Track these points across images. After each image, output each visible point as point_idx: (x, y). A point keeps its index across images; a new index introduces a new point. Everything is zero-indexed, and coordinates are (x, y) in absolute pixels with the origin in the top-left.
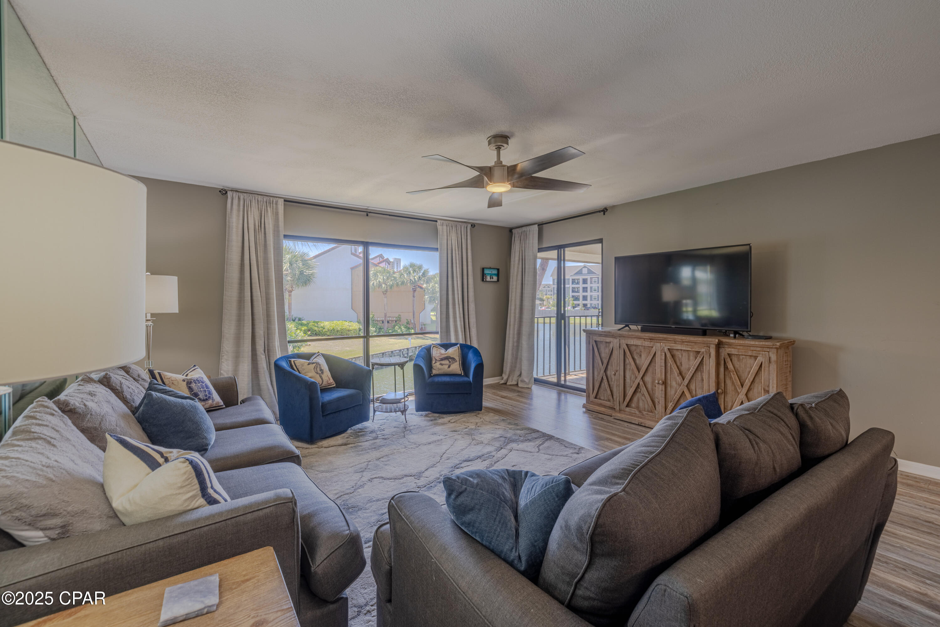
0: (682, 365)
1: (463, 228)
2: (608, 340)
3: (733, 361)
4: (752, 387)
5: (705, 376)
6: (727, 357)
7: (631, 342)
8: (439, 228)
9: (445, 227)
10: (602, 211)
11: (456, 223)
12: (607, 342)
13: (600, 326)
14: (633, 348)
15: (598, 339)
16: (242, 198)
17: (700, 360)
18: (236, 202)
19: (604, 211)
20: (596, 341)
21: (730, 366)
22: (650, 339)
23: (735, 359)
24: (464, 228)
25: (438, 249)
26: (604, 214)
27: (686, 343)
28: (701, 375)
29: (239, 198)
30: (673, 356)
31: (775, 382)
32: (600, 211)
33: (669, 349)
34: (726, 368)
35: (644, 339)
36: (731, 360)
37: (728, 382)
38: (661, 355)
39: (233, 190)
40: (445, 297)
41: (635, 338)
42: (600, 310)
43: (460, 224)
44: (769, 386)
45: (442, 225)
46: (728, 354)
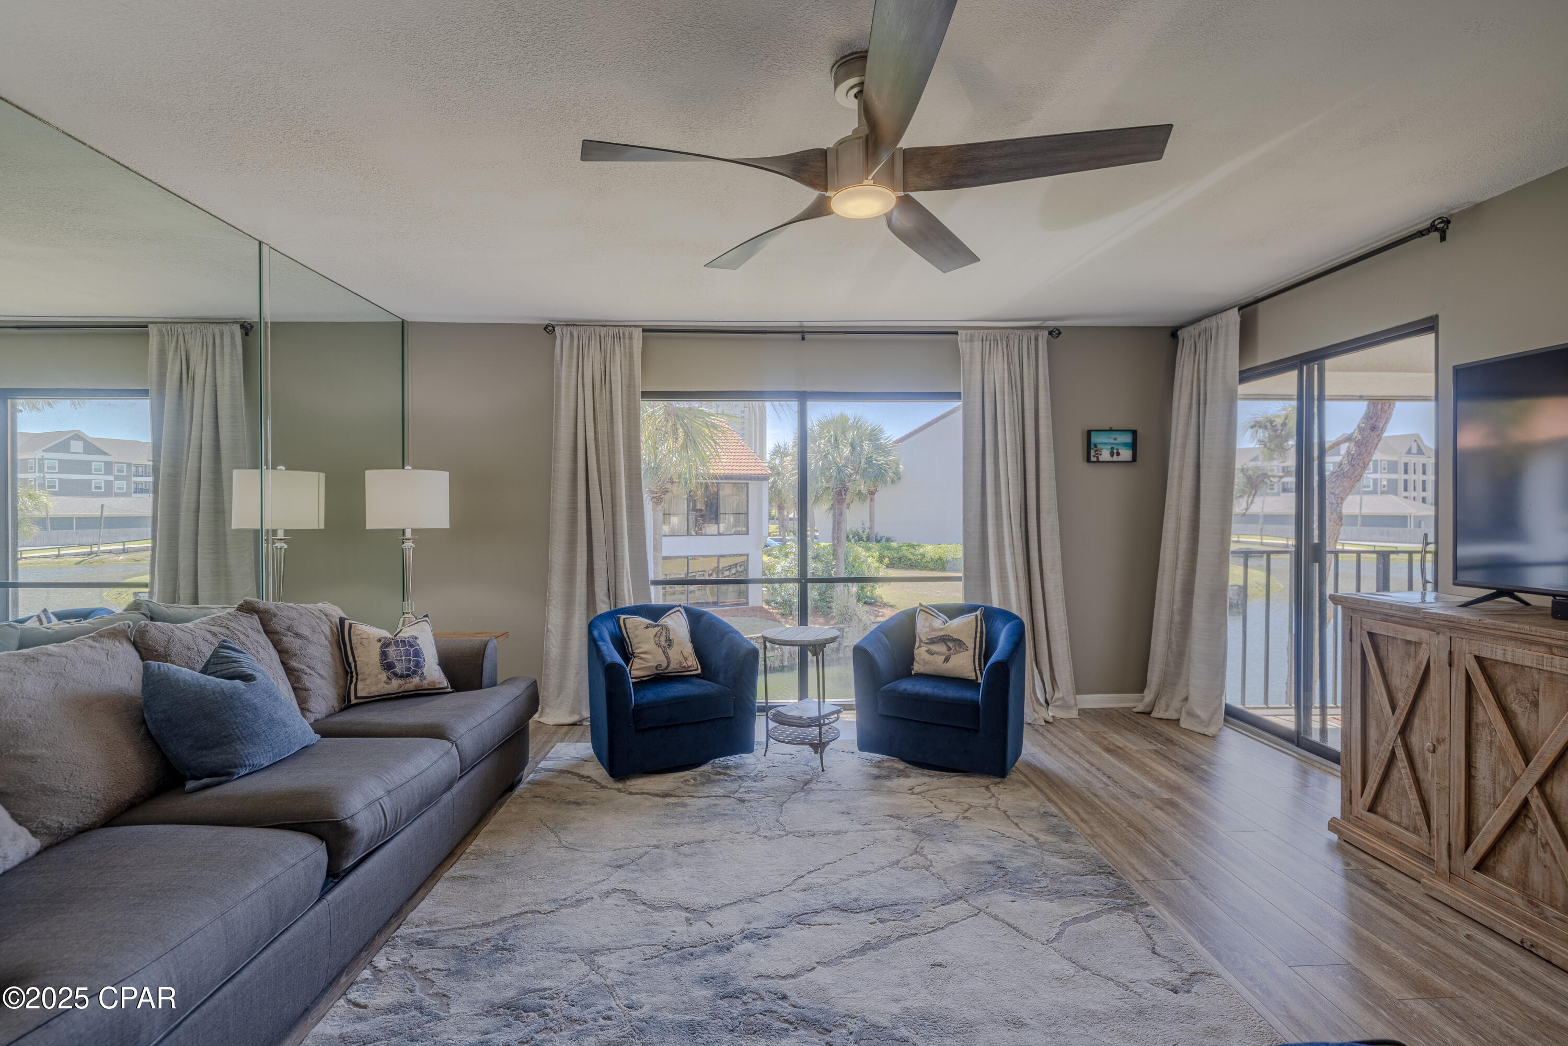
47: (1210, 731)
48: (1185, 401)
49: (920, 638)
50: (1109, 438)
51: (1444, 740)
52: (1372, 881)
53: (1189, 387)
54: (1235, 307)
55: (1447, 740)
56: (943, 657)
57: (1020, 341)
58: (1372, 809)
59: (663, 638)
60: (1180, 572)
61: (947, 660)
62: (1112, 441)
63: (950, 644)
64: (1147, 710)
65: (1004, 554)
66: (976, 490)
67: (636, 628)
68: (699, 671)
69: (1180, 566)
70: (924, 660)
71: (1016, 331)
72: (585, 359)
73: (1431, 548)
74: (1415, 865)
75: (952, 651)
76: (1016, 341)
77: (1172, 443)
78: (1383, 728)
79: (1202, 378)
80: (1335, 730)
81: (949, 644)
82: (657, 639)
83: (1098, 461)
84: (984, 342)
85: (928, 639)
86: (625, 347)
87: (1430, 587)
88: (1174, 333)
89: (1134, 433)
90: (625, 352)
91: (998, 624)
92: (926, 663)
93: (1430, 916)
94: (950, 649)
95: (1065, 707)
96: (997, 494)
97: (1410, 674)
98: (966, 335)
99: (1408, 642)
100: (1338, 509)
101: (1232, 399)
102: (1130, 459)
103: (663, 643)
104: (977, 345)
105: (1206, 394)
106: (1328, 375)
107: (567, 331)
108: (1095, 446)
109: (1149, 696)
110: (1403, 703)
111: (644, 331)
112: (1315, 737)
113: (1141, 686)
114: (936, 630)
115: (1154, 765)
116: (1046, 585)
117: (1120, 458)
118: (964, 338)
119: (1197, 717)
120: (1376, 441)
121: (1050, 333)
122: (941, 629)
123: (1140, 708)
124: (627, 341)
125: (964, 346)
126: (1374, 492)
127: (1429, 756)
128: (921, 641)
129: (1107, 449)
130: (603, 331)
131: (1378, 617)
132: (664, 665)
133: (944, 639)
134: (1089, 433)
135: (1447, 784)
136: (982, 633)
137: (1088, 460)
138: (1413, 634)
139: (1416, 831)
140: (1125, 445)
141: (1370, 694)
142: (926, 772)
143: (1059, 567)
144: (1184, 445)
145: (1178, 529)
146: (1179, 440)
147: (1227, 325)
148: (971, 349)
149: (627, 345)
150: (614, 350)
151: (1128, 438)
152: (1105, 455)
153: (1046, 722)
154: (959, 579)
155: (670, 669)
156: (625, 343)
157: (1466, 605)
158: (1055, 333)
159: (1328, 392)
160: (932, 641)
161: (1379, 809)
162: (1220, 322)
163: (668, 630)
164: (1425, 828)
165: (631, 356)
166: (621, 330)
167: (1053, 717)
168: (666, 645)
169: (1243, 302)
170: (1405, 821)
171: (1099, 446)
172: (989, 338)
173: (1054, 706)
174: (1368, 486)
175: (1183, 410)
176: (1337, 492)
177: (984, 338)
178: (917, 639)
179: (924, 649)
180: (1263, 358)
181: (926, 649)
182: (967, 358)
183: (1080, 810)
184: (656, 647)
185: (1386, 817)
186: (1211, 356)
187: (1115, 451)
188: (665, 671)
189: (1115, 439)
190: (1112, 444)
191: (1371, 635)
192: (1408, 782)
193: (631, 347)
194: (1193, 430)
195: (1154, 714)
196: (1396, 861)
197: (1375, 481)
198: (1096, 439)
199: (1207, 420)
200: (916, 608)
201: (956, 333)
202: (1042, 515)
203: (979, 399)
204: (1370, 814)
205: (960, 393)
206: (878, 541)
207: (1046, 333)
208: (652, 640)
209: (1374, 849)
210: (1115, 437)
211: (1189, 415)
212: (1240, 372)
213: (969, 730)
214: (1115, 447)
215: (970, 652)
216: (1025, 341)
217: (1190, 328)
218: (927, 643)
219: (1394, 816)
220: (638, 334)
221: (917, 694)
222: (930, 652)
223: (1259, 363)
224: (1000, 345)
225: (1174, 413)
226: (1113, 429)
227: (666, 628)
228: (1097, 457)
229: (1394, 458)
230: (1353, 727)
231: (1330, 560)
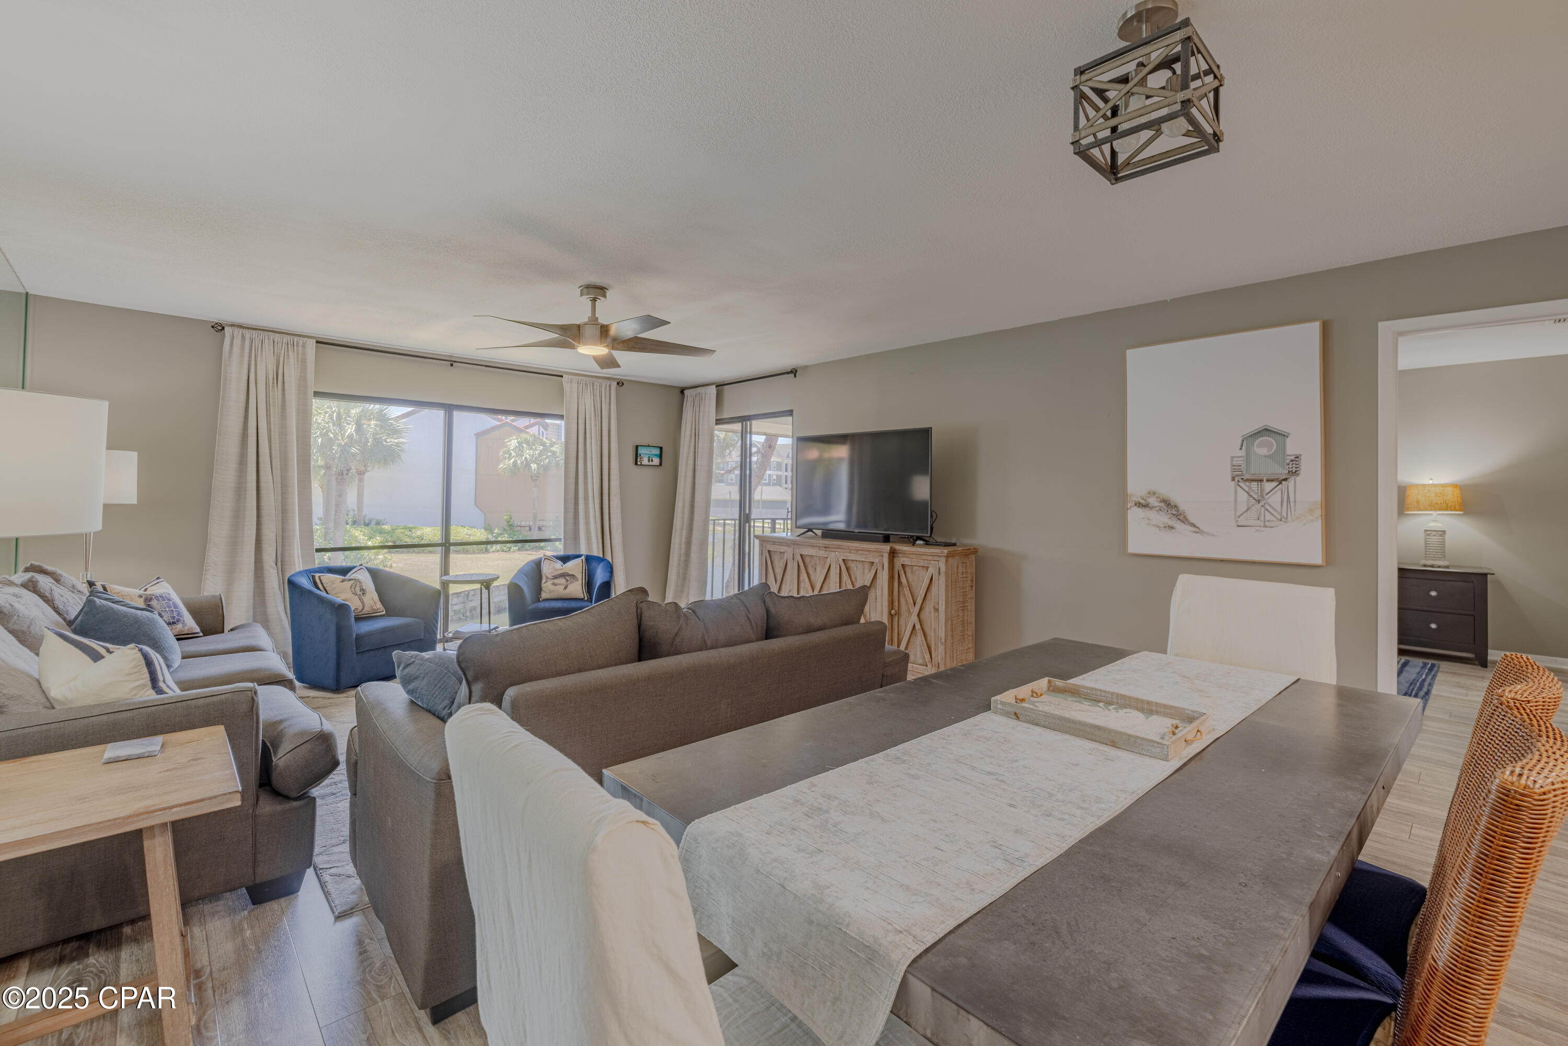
0: (856, 580)
1: (603, 386)
2: (782, 549)
3: (907, 573)
4: (924, 605)
5: (879, 594)
6: (901, 568)
7: (806, 551)
8: (566, 386)
9: (575, 385)
10: (791, 372)
11: (594, 379)
12: (781, 553)
13: (789, 531)
14: (807, 560)
15: (772, 548)
16: (248, 336)
17: (874, 572)
18: (238, 342)
19: (794, 372)
20: (769, 551)
21: (904, 580)
22: (825, 547)
23: (908, 570)
24: (606, 386)
25: (563, 416)
26: (795, 377)
27: (860, 552)
28: (876, 593)
29: (243, 337)
30: (848, 569)
31: (944, 597)
32: (788, 373)
33: (844, 560)
34: (900, 583)
35: (819, 547)
36: (905, 573)
37: (902, 600)
38: (836, 567)
39: (232, 325)
40: (572, 487)
41: (809, 546)
42: (790, 510)
43: (600, 380)
44: (938, 604)
45: (571, 382)
46: (902, 565)
50: (648, 451)
59: (358, 589)
61: (565, 588)
62: (649, 453)
63: (568, 578)
67: (333, 582)
68: (384, 613)
70: (550, 590)
71: (598, 379)
72: (259, 359)
77: (681, 456)
82: (353, 590)
83: (641, 465)
85: (553, 576)
86: (298, 353)
89: (661, 448)
90: (298, 357)
94: (567, 581)
102: (658, 464)
103: (359, 592)
105: (699, 431)
107: (237, 332)
108: (640, 455)
111: (317, 342)
114: (558, 570)
116: (613, 541)
117: (653, 463)
124: (300, 348)
128: (547, 578)
129: (646, 457)
130: (277, 337)
132: (360, 608)
133: (564, 575)
137: (636, 464)
140: (656, 455)
143: (620, 530)
145: (684, 506)
146: (685, 455)
149: (300, 352)
150: (288, 355)
151: (657, 452)
152: (645, 461)
155: (364, 612)
156: (298, 350)
160: (556, 577)
163: (360, 582)
165: (304, 361)
166: (296, 339)
168: (361, 593)
171: (642, 456)
172: (582, 382)
177: (579, 382)
179: (550, 583)
180: (726, 414)
181: (552, 582)
184: (353, 595)
186: (702, 409)
187: (650, 459)
188: (360, 614)
193: (304, 354)
194: (692, 450)
200: (541, 558)
202: (611, 498)
206: (367, 525)
208: (349, 590)
211: (690, 441)
212: (716, 420)
214: (651, 456)
218: (552, 579)
220: (311, 344)
222: (555, 584)
223: (724, 417)
224: (588, 388)
226: (650, 445)
227: (357, 581)
228: (641, 462)
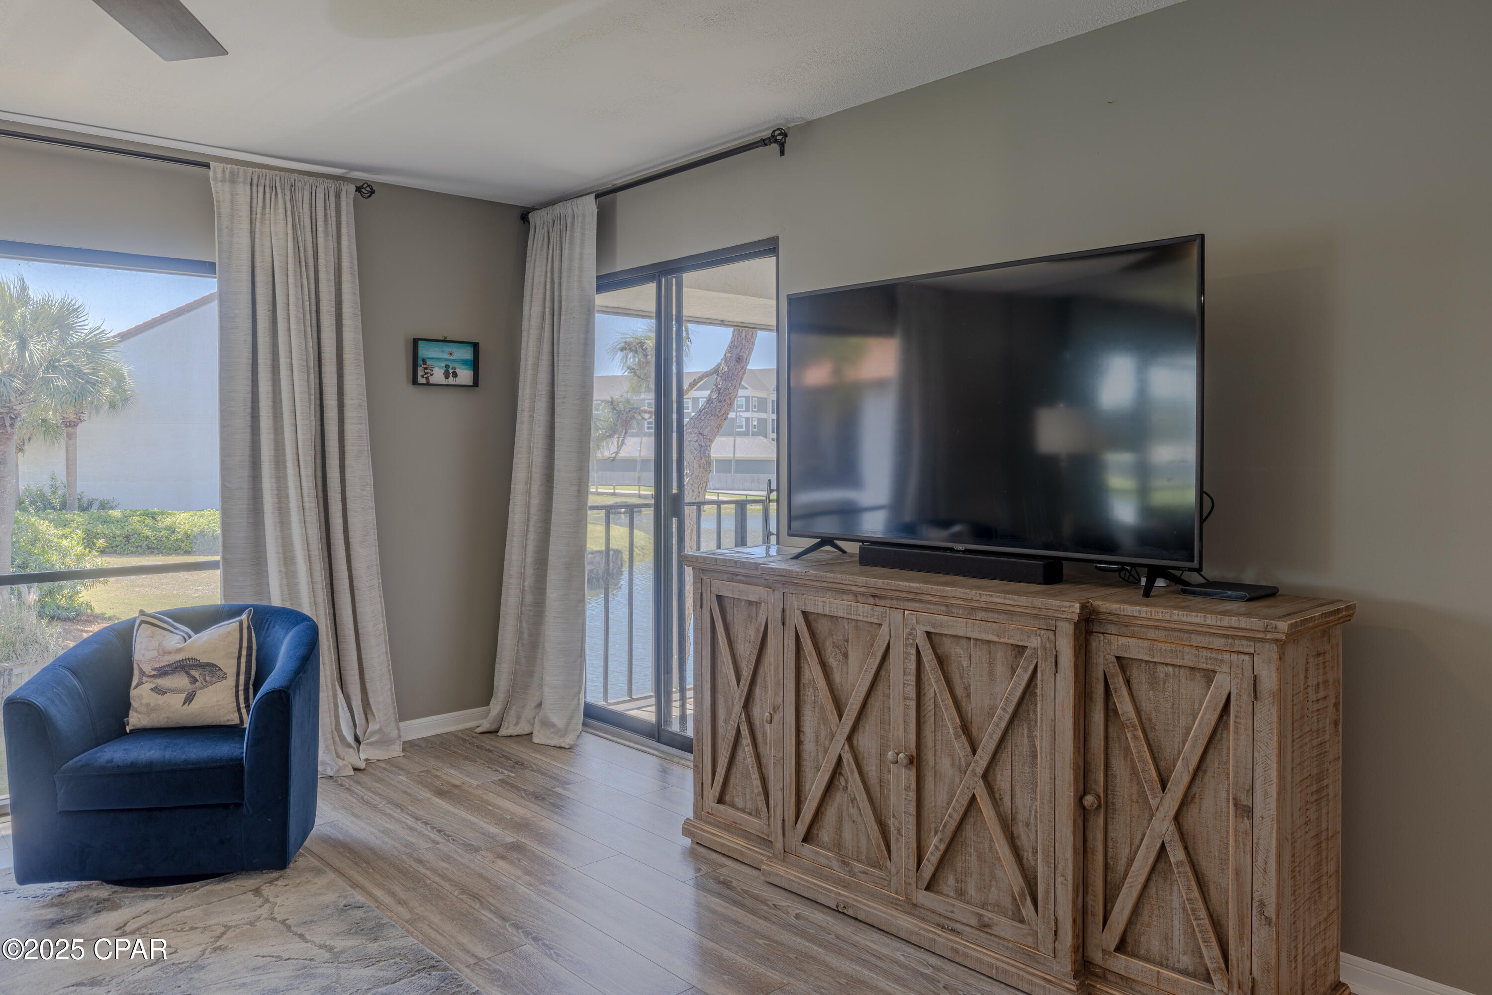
47: (567, 741)
48: (536, 309)
49: (141, 670)
50: (443, 352)
51: (778, 708)
52: (720, 882)
53: (541, 290)
54: (592, 193)
55: (781, 707)
56: (183, 696)
57: (313, 194)
58: (721, 801)
60: (532, 536)
61: (189, 699)
62: (447, 356)
63: (195, 673)
64: (494, 727)
65: (289, 522)
66: (242, 422)
69: (532, 528)
70: (148, 705)
71: (307, 178)
73: (774, 496)
74: (757, 852)
75: (198, 684)
76: (307, 194)
77: (522, 363)
78: (730, 703)
79: (556, 280)
80: (690, 714)
81: (193, 672)
83: (428, 384)
84: (255, 187)
85: (154, 669)
87: (773, 539)
88: (524, 215)
89: (476, 346)
91: (277, 631)
92: (150, 709)
93: (768, 905)
94: (194, 680)
95: (384, 742)
96: (278, 428)
97: (752, 639)
98: (224, 171)
99: (750, 603)
100: (707, 452)
101: (589, 311)
102: (471, 384)
104: (243, 191)
105: (560, 302)
106: (685, 290)
108: (424, 361)
109: (495, 707)
110: (746, 673)
112: (675, 727)
113: (486, 696)
114: (170, 653)
115: (499, 801)
116: (355, 565)
117: (459, 381)
118: (219, 175)
119: (553, 725)
120: (741, 374)
121: (359, 189)
122: (179, 651)
123: (486, 725)
125: (220, 190)
126: (746, 434)
127: (767, 726)
128: (142, 673)
129: (440, 367)
131: (725, 577)
133: (183, 667)
134: (416, 342)
135: (781, 755)
136: (250, 648)
137: (415, 382)
138: (755, 593)
139: (757, 814)
140: (464, 362)
141: (719, 667)
142: (151, 891)
143: (373, 538)
144: (536, 366)
145: (529, 478)
146: (531, 360)
147: (584, 216)
148: (233, 195)
151: (466, 354)
152: (438, 376)
153: (356, 769)
154: (213, 565)
157: (797, 557)
158: (365, 190)
159: (686, 312)
160: (163, 672)
161: (727, 798)
162: (575, 209)
164: (765, 809)
167: (367, 760)
169: (601, 189)
170: (749, 806)
171: (429, 363)
172: (262, 181)
173: (367, 744)
174: (741, 427)
175: (535, 321)
176: (705, 432)
177: (255, 181)
178: (136, 672)
179: (148, 686)
180: (623, 263)
181: (153, 686)
182: (225, 209)
183: (397, 889)
185: (733, 806)
186: (566, 252)
187: (451, 371)
189: (451, 354)
190: (446, 360)
191: (719, 598)
192: (750, 761)
194: (546, 347)
195: (503, 732)
196: (742, 853)
197: (747, 419)
198: (426, 351)
199: (561, 335)
200: (134, 620)
201: (207, 166)
202: (349, 461)
203: (246, 276)
204: (721, 807)
205: (213, 265)
206: (84, 509)
207: (352, 188)
209: (723, 845)
210: (450, 350)
211: (542, 328)
212: (598, 277)
213: (226, 806)
214: (451, 365)
215: (231, 681)
216: (320, 196)
217: (543, 212)
218: (153, 676)
219: (739, 802)
221: (133, 765)
222: (158, 690)
223: (618, 269)
224: (280, 195)
225: (525, 324)
226: (448, 339)
228: (427, 378)
229: (763, 395)
230: (704, 707)
231: (689, 512)
